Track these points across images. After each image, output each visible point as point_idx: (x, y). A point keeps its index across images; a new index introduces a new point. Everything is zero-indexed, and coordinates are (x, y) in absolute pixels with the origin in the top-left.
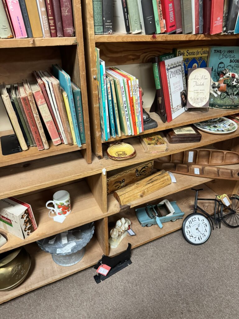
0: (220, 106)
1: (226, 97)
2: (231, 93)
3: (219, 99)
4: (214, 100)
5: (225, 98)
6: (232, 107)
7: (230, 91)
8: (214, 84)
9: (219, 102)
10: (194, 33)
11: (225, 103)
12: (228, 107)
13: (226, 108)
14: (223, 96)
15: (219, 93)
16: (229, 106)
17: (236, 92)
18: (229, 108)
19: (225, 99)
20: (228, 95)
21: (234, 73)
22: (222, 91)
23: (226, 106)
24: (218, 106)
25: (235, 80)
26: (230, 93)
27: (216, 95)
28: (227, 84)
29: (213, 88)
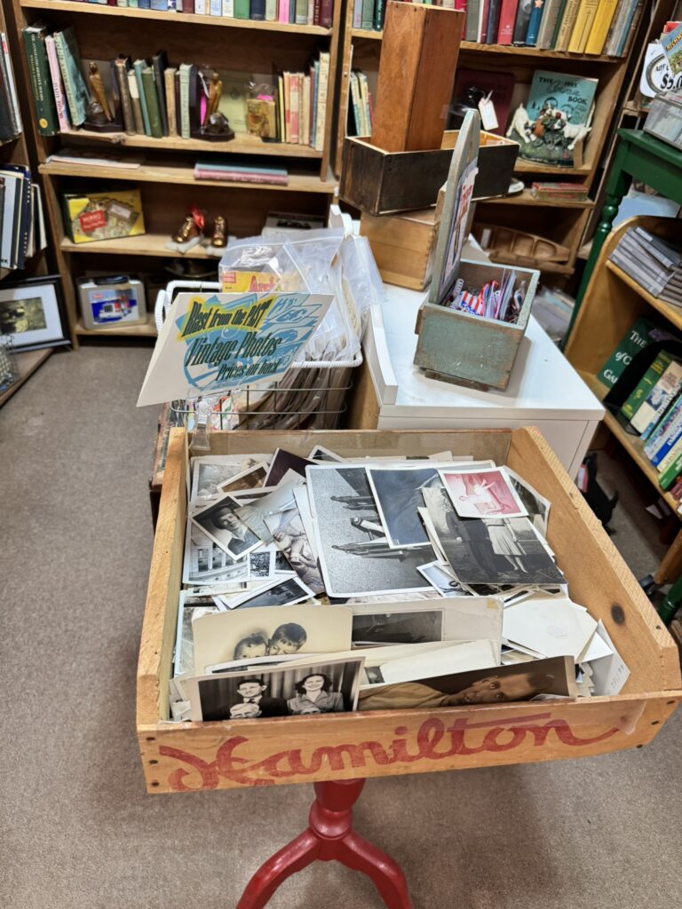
1: (542, 146)
5: (539, 146)
6: (546, 161)
7: (549, 137)
8: (527, 123)
10: (479, 41)
11: (538, 153)
12: (538, 160)
15: (533, 137)
16: (541, 159)
18: (540, 162)
19: (539, 148)
20: (545, 142)
21: (561, 112)
22: (539, 136)
23: (536, 158)
25: (559, 121)
26: (547, 141)
27: (527, 140)
28: (546, 126)
29: (526, 127)
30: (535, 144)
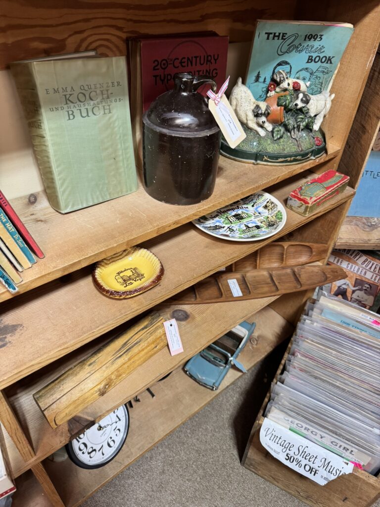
0: (274, 158)
1: (285, 136)
2: (294, 126)
3: (269, 141)
4: (259, 143)
5: (281, 137)
6: (298, 158)
8: (258, 107)
9: (270, 148)
11: (284, 149)
12: (289, 159)
13: (286, 162)
14: (278, 134)
16: (290, 156)
17: (304, 123)
18: (291, 161)
19: (282, 140)
20: (288, 130)
21: (298, 81)
23: (285, 157)
24: (269, 157)
25: (301, 96)
26: (290, 127)
27: (262, 133)
28: (285, 108)
29: (257, 115)
30: (276, 136)
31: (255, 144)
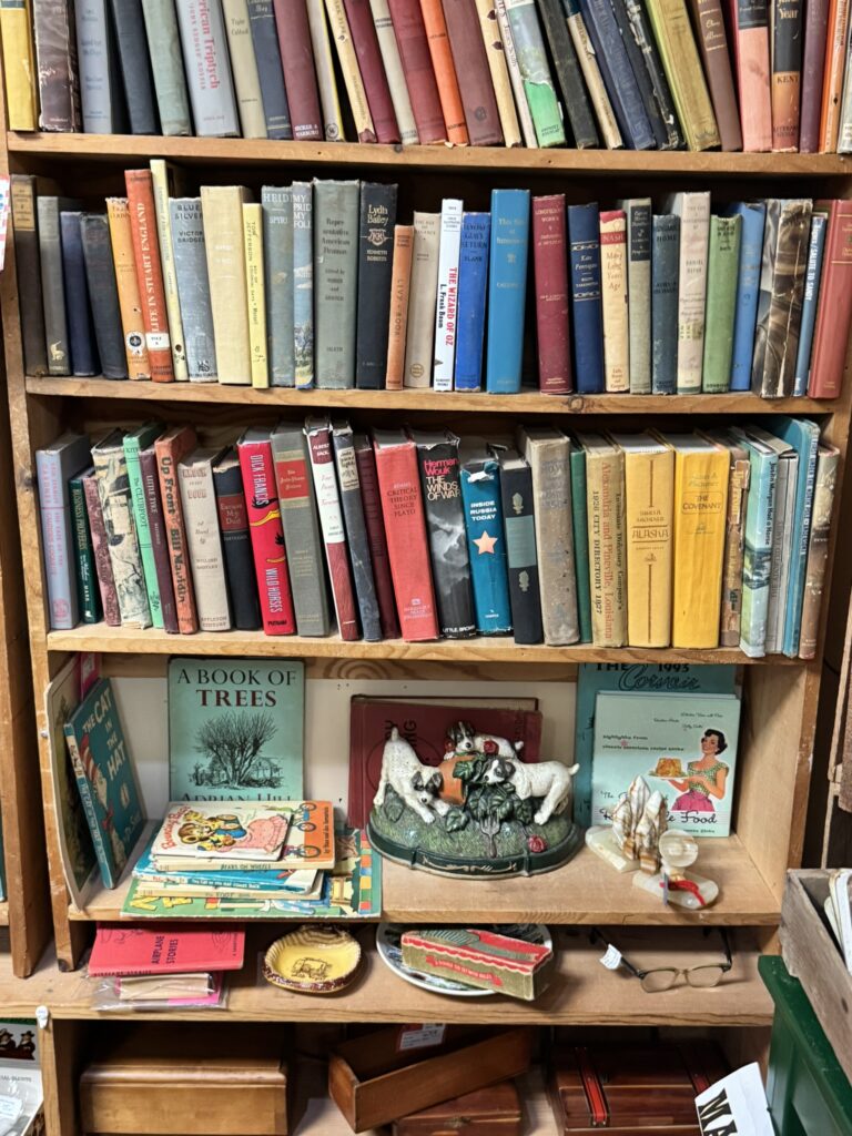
0: (441, 862)
2: (485, 812)
3: (436, 833)
4: (419, 834)
5: (461, 828)
6: (484, 868)
7: (480, 804)
8: (419, 775)
9: (436, 845)
11: (460, 850)
12: (466, 868)
13: (462, 872)
14: (453, 822)
15: (442, 809)
16: (469, 863)
17: (504, 809)
18: (469, 873)
19: (461, 833)
22: (453, 802)
23: (460, 862)
24: (431, 860)
25: (496, 763)
26: (478, 813)
27: (427, 817)
28: (465, 781)
29: (417, 788)
30: (450, 825)
31: (412, 833)
